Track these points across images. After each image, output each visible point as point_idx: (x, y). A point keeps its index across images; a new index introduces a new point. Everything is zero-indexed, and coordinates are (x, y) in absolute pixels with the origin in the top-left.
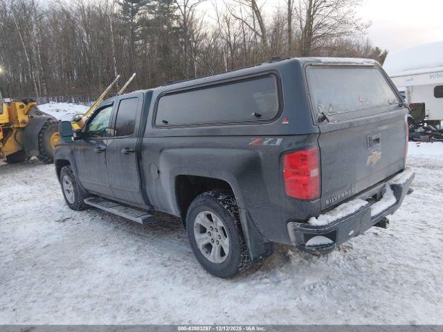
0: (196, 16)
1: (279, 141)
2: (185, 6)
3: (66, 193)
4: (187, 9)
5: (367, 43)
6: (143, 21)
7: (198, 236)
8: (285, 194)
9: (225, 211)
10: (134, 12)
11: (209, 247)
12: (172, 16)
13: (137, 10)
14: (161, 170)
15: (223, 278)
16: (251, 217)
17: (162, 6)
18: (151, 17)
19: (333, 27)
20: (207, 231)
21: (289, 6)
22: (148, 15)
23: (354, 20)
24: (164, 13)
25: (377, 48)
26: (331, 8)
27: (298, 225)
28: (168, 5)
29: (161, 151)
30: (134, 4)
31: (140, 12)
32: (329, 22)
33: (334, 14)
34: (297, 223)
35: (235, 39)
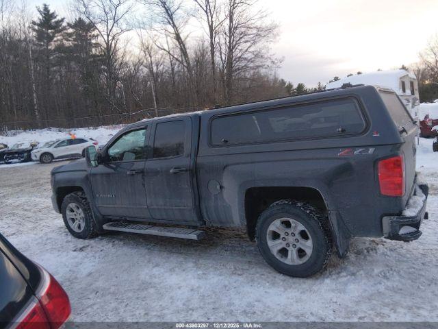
0: (120, 45)
1: (371, 150)
2: (108, 35)
3: (70, 223)
4: (110, 38)
5: (275, 76)
6: (60, 48)
7: (270, 243)
8: (380, 194)
9: (308, 215)
10: (50, 39)
11: (284, 252)
12: (90, 44)
13: (54, 36)
14: (225, 184)
15: (303, 277)
16: (341, 217)
17: (79, 34)
18: (67, 44)
19: (251, 61)
20: (281, 237)
21: (212, 41)
22: (64, 41)
23: (269, 55)
24: (82, 40)
25: (282, 80)
26: (249, 44)
27: (394, 218)
28: (87, 33)
29: (224, 168)
30: (50, 31)
31: (55, 39)
32: (249, 56)
33: (252, 49)
34: (392, 217)
35: (157, 69)
